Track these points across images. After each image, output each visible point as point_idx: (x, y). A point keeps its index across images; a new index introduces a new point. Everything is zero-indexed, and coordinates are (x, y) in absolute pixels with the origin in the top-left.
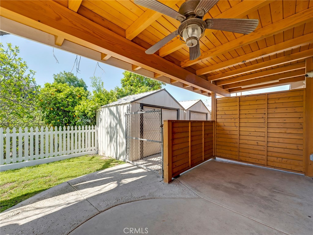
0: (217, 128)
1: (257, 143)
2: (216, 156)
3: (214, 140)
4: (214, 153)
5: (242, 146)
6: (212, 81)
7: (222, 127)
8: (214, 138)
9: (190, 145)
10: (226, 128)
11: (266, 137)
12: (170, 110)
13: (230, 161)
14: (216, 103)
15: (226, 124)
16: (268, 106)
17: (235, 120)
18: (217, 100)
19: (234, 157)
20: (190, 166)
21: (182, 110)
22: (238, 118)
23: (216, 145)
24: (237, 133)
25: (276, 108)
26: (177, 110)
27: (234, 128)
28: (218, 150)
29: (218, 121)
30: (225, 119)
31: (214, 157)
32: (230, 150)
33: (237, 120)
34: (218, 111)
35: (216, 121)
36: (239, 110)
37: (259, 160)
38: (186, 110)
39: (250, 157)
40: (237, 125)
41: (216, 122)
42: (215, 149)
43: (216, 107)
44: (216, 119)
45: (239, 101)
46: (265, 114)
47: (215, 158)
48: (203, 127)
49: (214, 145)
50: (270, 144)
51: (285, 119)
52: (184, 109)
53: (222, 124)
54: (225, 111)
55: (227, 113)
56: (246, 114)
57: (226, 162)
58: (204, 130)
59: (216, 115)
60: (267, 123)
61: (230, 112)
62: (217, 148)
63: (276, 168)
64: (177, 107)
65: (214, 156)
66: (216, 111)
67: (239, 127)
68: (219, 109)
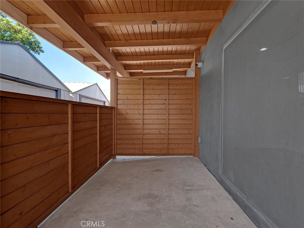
0: (118, 117)
1: (160, 131)
2: (117, 154)
3: (114, 133)
4: (114, 150)
5: (146, 137)
6: (111, 48)
7: (125, 115)
8: (114, 130)
9: (70, 149)
10: (128, 117)
11: (167, 124)
12: (38, 89)
13: (132, 157)
14: (117, 84)
15: (129, 111)
16: (169, 92)
17: (138, 106)
18: (117, 79)
19: (137, 151)
20: (70, 191)
21: (66, 93)
22: (142, 105)
23: (117, 139)
24: (140, 122)
25: (175, 94)
26: (56, 91)
27: (138, 117)
28: (119, 147)
29: (119, 108)
30: (127, 105)
31: (114, 156)
32: (134, 144)
33: (141, 107)
34: (120, 94)
35: (116, 107)
36: (143, 94)
37: (161, 150)
38: (73, 93)
39: (153, 149)
40: (141, 112)
41: (117, 109)
42: (116, 145)
43: (117, 89)
44: (117, 104)
45: (143, 84)
46: (166, 100)
47: (116, 157)
48: (98, 115)
49: (113, 140)
50: (170, 131)
51: (181, 105)
52: (69, 91)
53: (123, 112)
54: (127, 95)
55: (130, 97)
56: (149, 99)
57: (129, 159)
58: (100, 120)
59: (117, 99)
60: (168, 109)
61: (134, 97)
62: (118, 143)
63: (175, 155)
64: (57, 86)
65: (115, 154)
66: (116, 94)
67: (143, 114)
68: (120, 91)
